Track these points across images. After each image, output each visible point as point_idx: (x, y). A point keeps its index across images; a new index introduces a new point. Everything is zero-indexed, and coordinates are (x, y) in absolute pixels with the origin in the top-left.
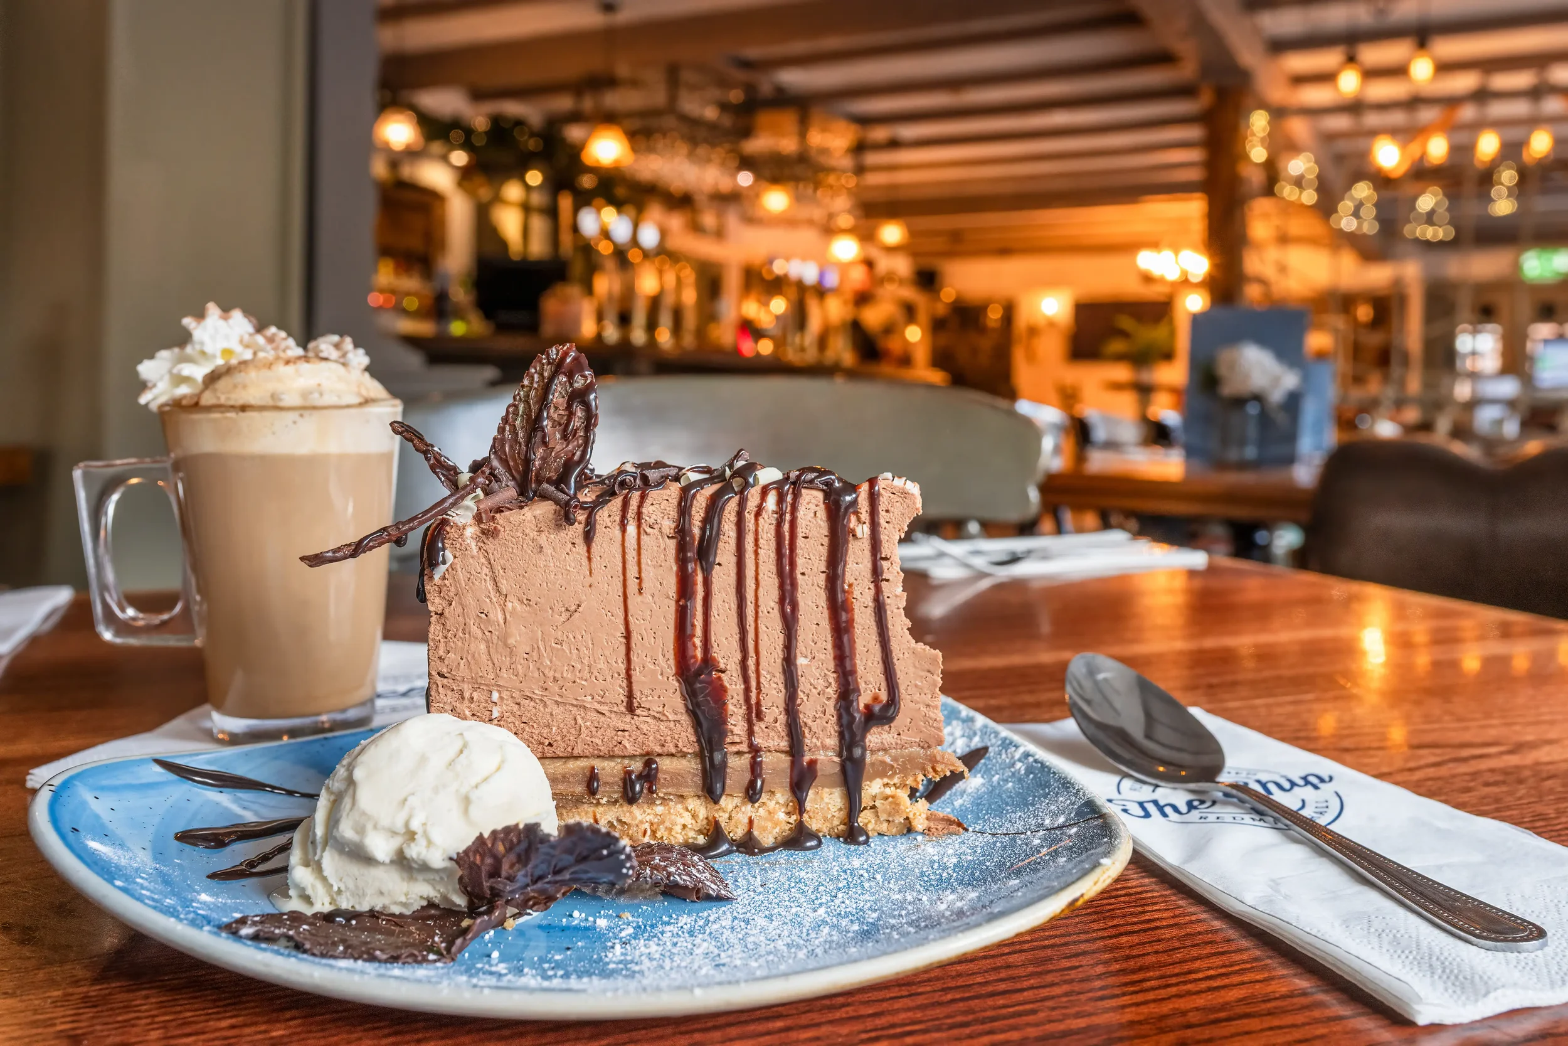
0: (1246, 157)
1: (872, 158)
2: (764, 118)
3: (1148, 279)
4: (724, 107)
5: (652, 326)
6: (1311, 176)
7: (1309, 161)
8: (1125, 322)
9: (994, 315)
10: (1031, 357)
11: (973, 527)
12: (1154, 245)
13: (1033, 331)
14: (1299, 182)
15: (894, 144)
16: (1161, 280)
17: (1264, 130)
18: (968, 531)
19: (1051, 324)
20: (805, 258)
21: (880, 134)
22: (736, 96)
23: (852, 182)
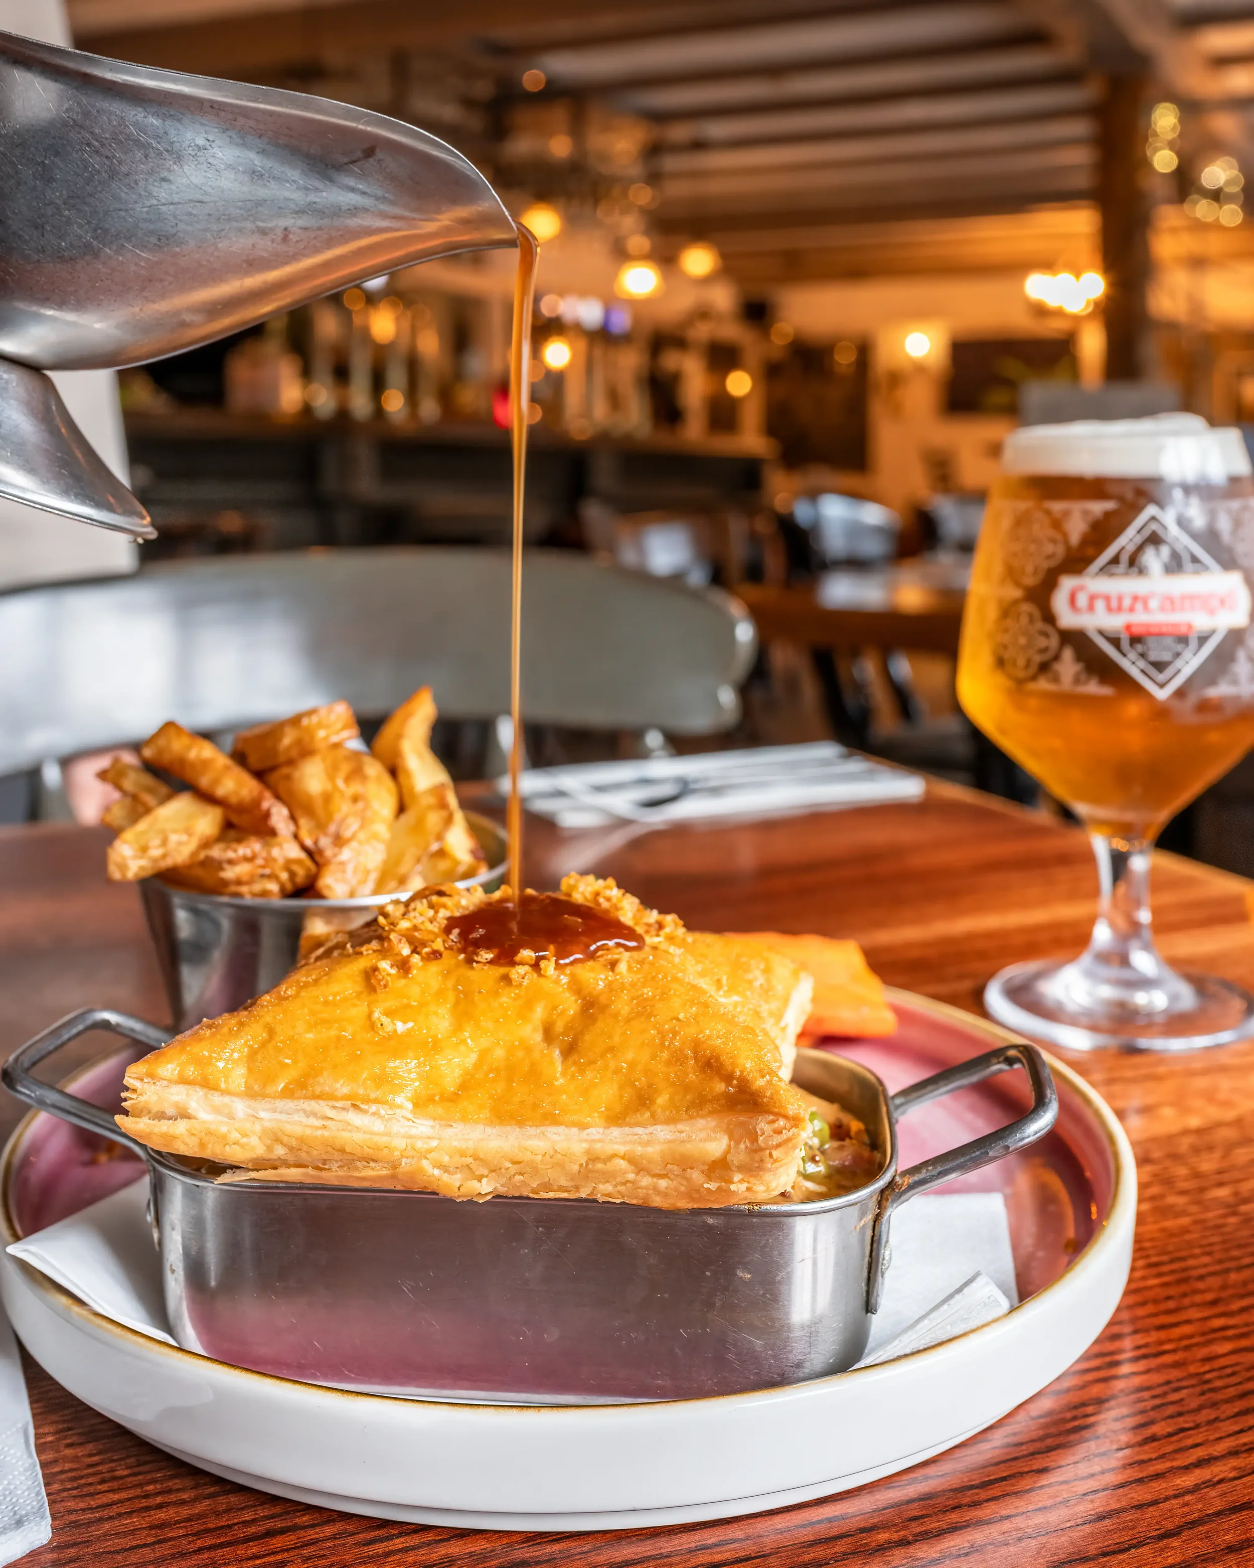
0: (1146, 163)
1: (671, 163)
2: (522, 116)
3: (1040, 311)
4: (468, 103)
5: (378, 384)
6: (1235, 189)
7: (1231, 168)
8: (1011, 367)
9: (844, 359)
10: (896, 410)
11: (654, 739)
12: (1048, 265)
13: (896, 379)
14: (1216, 196)
15: (699, 145)
16: (1059, 313)
17: (1174, 129)
18: (645, 745)
19: (919, 368)
20: (583, 293)
21: (680, 132)
22: (483, 89)
23: (643, 196)
